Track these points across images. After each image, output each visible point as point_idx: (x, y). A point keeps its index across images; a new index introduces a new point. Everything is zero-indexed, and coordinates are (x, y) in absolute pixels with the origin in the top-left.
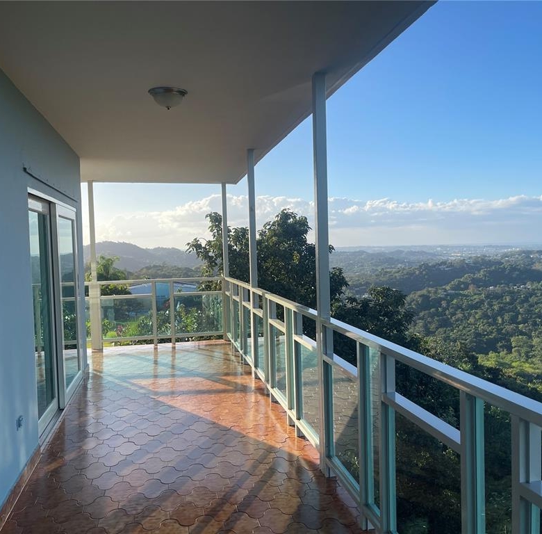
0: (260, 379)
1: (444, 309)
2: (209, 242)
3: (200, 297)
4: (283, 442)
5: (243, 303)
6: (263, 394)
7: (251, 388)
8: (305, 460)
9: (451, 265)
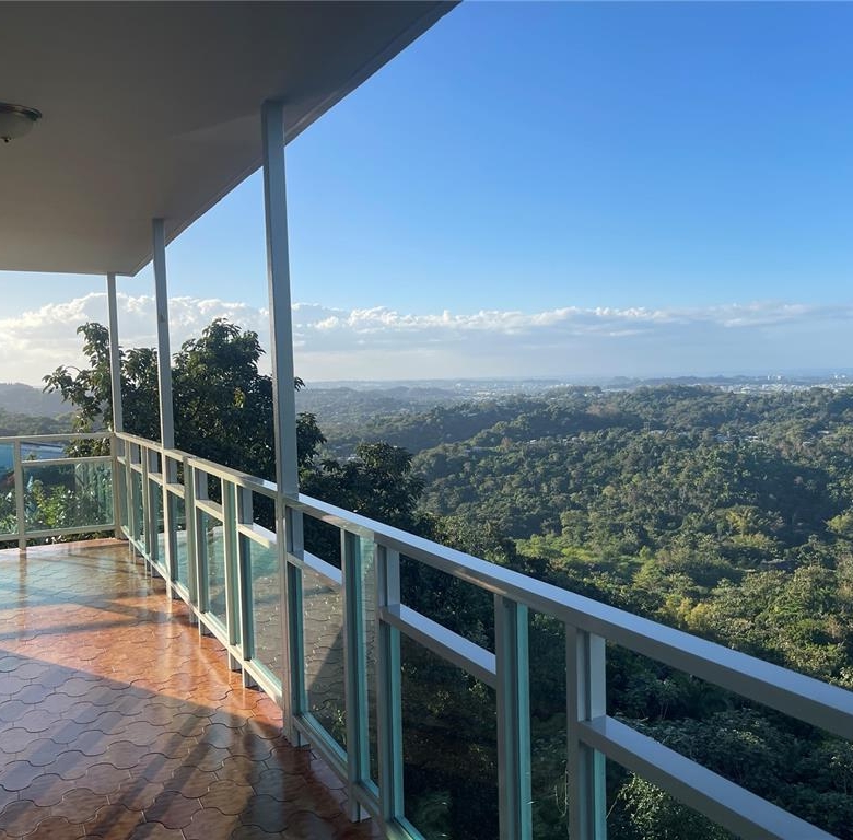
0: (181, 599)
1: (468, 475)
2: (85, 372)
3: (71, 467)
4: (222, 698)
5: (150, 476)
6: (186, 624)
7: (165, 615)
8: (259, 723)
9: (477, 409)
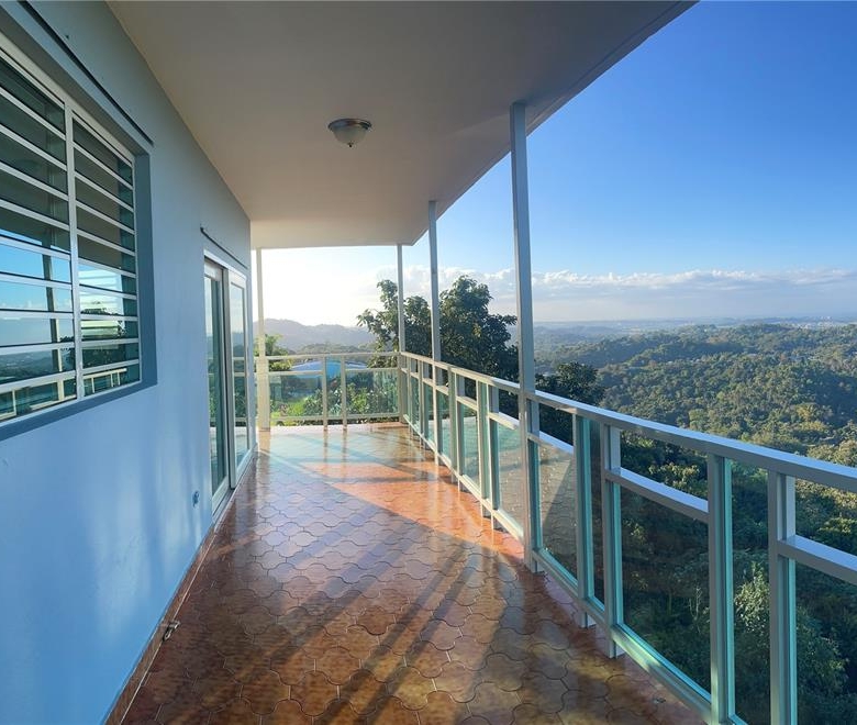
0: (444, 465)
1: (626, 387)
2: (381, 313)
3: (371, 375)
4: (475, 535)
5: (424, 380)
6: (450, 483)
7: (433, 476)
8: (506, 556)
9: (631, 341)
